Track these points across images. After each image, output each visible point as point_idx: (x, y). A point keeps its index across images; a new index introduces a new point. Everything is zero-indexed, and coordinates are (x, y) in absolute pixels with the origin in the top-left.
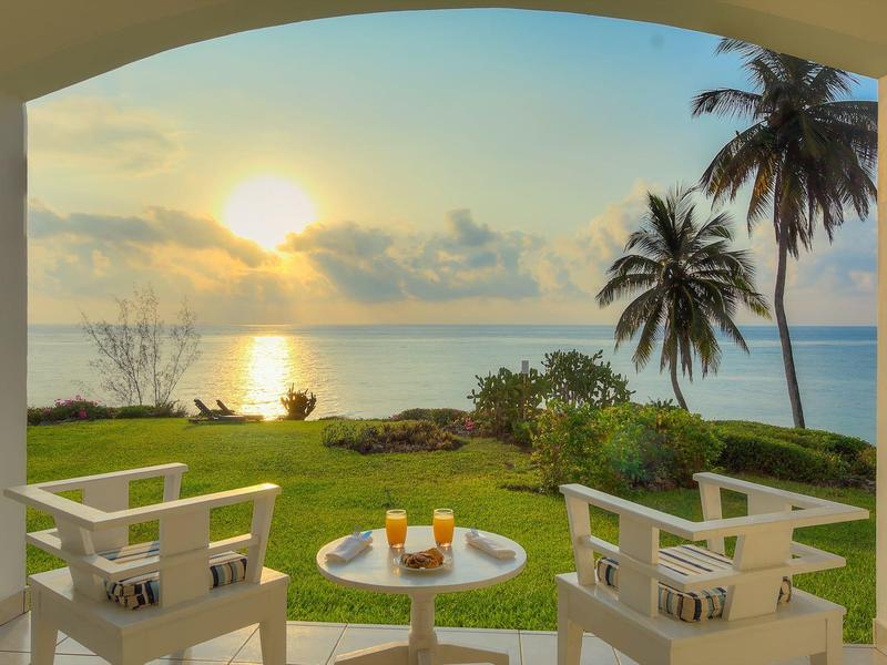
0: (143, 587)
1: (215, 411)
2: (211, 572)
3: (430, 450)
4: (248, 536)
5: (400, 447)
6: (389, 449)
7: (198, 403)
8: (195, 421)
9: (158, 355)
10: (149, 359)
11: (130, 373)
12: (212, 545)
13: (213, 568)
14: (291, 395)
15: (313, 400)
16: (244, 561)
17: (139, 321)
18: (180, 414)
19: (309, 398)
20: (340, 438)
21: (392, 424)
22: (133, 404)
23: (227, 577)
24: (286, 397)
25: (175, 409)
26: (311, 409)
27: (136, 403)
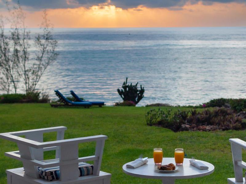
0: (54, 173)
1: (69, 98)
2: (79, 170)
3: (224, 130)
4: (94, 156)
5: (201, 127)
6: (193, 128)
7: (58, 93)
8: (55, 105)
9: (27, 56)
10: (21, 59)
11: (7, 70)
12: (79, 159)
13: (80, 168)
14: (125, 87)
15: (142, 91)
16: (92, 167)
17: (12, 31)
18: (45, 100)
19: (139, 89)
20: (159, 119)
21: (198, 110)
22: (10, 93)
23: (86, 173)
24: (121, 89)
25: (41, 97)
26: (141, 98)
27: (12, 91)
